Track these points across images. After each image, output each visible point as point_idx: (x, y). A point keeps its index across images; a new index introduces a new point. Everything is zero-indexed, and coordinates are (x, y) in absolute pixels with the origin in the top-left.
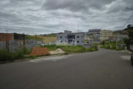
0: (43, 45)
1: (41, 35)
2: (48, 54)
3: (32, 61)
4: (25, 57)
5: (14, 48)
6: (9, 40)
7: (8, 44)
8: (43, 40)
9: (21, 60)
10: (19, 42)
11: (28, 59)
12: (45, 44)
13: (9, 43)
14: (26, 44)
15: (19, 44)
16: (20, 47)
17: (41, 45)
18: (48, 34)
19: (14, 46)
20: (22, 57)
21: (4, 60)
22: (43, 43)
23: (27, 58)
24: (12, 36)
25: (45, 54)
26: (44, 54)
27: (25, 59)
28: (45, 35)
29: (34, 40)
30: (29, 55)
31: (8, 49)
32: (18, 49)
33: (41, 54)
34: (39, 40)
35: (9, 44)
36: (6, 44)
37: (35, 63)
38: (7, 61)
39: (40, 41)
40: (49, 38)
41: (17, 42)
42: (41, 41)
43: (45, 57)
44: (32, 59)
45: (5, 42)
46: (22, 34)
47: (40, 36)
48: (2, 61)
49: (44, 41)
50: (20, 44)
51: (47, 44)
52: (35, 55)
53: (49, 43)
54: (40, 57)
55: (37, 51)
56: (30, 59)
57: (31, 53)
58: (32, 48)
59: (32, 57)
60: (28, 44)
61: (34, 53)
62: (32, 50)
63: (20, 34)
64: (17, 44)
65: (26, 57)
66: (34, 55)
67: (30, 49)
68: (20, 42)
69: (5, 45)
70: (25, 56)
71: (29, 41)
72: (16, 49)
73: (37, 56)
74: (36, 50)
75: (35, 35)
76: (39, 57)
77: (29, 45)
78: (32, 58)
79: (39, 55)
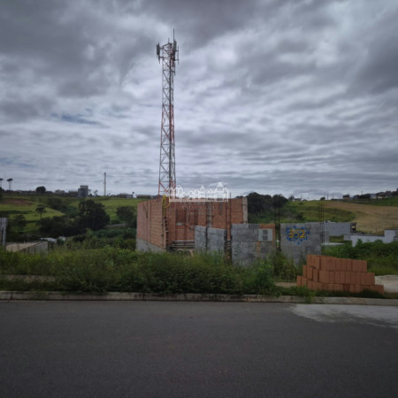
0: (354, 239)
1: (348, 196)
2: (372, 288)
3: (303, 310)
4: (278, 288)
5: (245, 250)
6: (234, 225)
7: (229, 237)
8: (354, 218)
9: (263, 300)
10: (261, 231)
11: (287, 298)
12: (365, 239)
13: (233, 232)
14: (284, 238)
15: (260, 239)
16: (264, 250)
17: (346, 238)
18: (377, 195)
19: (246, 244)
20: (267, 287)
21: (217, 291)
22: (354, 231)
23: (285, 293)
24: (244, 207)
25: (358, 289)
26: (352, 289)
27: (277, 296)
28: (364, 199)
29: (313, 224)
30: (294, 285)
31: (230, 255)
32: (256, 255)
33: (339, 288)
34: (339, 217)
35: (231, 237)
36: (226, 238)
37: (314, 321)
38: (224, 295)
39: (340, 224)
40: (382, 210)
41: (255, 232)
42: (348, 224)
43: (355, 299)
44: (302, 300)
45: (222, 231)
46: (276, 196)
47: (341, 200)
48: (210, 293)
49: (360, 223)
50: (265, 238)
51: (373, 239)
52: (315, 286)
53: (383, 235)
54: (334, 299)
55: (322, 273)
56: (295, 299)
57: (299, 277)
58: (304, 254)
59: (301, 295)
60: (290, 240)
61: (312, 280)
62: (304, 266)
63: (268, 197)
64: (255, 239)
65: (282, 288)
66: (309, 287)
67: (297, 261)
68: (266, 232)
69: (223, 238)
70: (278, 285)
71: (295, 227)
72: (251, 256)
73: (324, 293)
74: (317, 266)
75: (323, 199)
76: (330, 296)
77: (294, 244)
78: (304, 296)
79: (330, 289)
